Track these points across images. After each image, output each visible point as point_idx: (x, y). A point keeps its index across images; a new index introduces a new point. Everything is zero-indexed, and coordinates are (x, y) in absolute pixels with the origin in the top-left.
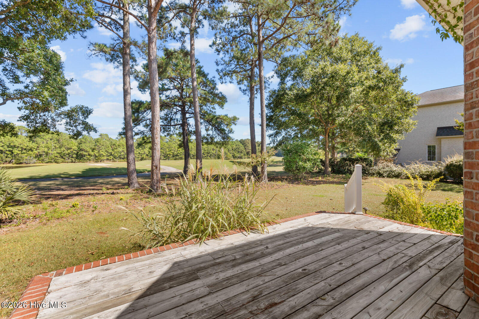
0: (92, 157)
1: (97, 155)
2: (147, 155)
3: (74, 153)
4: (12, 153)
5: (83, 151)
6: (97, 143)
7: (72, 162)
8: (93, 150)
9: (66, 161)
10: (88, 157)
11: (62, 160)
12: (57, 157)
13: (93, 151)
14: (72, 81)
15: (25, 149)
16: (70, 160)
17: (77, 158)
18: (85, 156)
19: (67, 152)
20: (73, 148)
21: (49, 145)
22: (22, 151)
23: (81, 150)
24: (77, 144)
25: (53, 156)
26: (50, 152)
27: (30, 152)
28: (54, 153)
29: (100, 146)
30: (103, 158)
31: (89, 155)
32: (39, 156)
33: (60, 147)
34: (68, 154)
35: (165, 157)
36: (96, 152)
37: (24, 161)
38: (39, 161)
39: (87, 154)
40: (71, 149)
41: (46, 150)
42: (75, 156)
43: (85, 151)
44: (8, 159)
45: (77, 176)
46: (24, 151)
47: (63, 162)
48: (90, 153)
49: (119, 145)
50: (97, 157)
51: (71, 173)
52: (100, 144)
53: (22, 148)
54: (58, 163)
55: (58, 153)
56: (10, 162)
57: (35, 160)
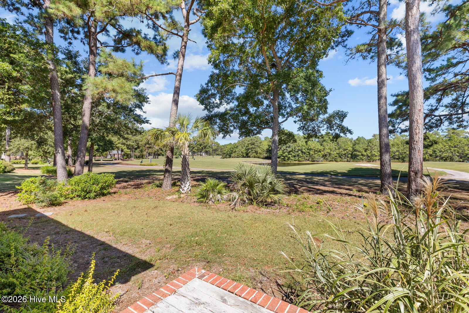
0: (365, 157)
1: (369, 155)
2: (431, 155)
3: (350, 154)
4: (310, 154)
5: (357, 151)
6: (370, 144)
7: (348, 161)
8: (366, 150)
9: (343, 160)
10: (361, 156)
11: (340, 159)
12: (336, 156)
13: (365, 152)
14: (331, 91)
15: (317, 151)
16: (346, 160)
17: (351, 158)
18: (358, 156)
19: (343, 153)
20: (349, 149)
21: (331, 148)
22: (315, 152)
23: (355, 150)
24: (351, 145)
25: (334, 156)
26: (332, 152)
27: (319, 153)
28: (334, 153)
29: (372, 146)
30: (375, 158)
31: (362, 155)
32: (324, 156)
33: (339, 149)
34: (345, 154)
35: (461, 158)
36: (368, 152)
37: (316, 159)
38: (324, 160)
39: (360, 154)
40: (347, 150)
41: (329, 151)
42: (350, 156)
43: (358, 152)
44: (307, 158)
45: (343, 174)
46: (316, 152)
47: (340, 161)
48: (363, 153)
49: (393, 145)
50: (369, 157)
51: (339, 171)
52: (373, 144)
53: (315, 150)
54: (336, 161)
55: (337, 154)
56: (308, 160)
57: (322, 159)
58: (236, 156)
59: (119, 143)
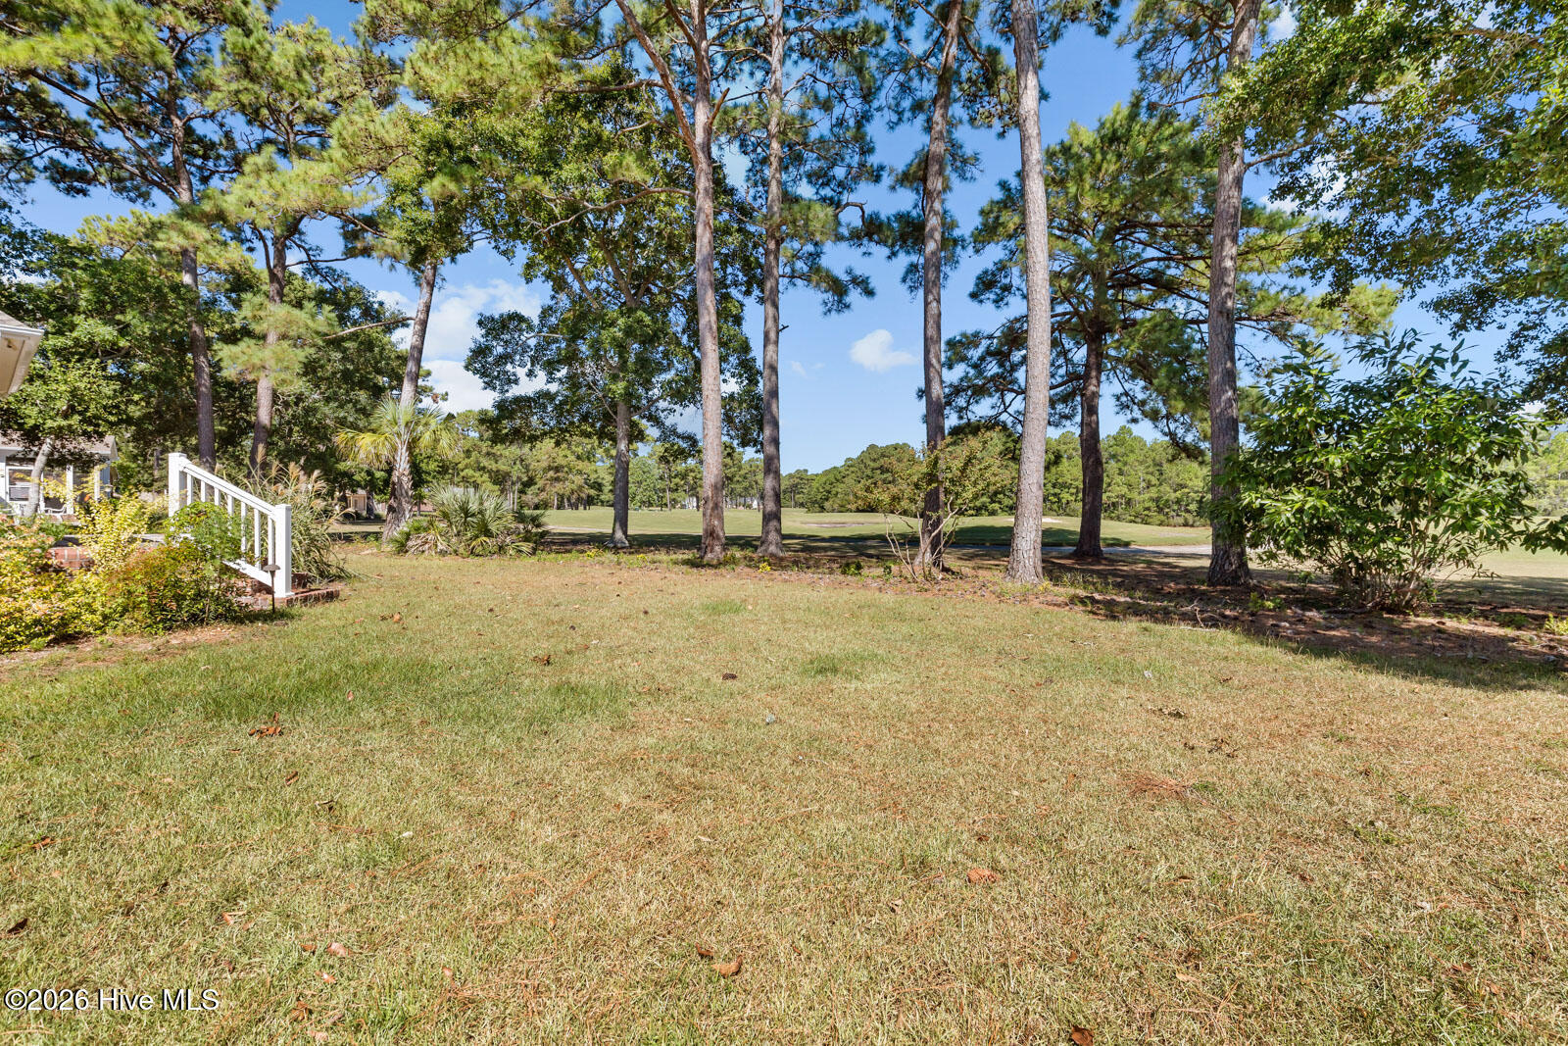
7: (1186, 525)
9: (1171, 521)
11: (1162, 517)
12: (1148, 509)
16: (1181, 520)
19: (1173, 496)
26: (1134, 495)
28: (1141, 498)
34: (1178, 502)
41: (1124, 490)
42: (1193, 507)
47: (1163, 523)
55: (1153, 499)
58: (836, 506)
59: (466, 467)
